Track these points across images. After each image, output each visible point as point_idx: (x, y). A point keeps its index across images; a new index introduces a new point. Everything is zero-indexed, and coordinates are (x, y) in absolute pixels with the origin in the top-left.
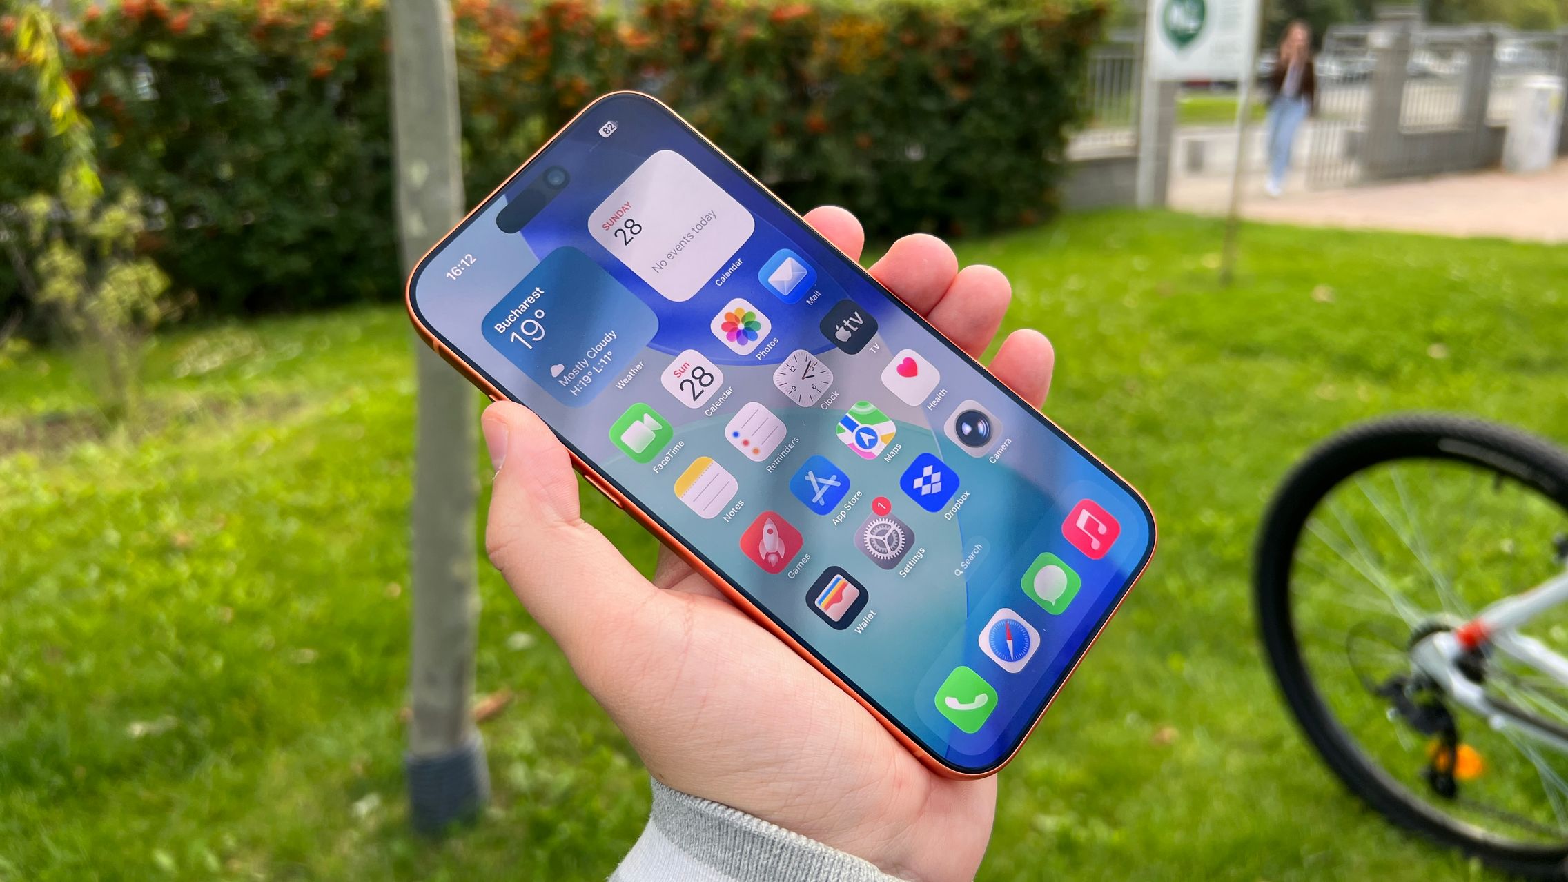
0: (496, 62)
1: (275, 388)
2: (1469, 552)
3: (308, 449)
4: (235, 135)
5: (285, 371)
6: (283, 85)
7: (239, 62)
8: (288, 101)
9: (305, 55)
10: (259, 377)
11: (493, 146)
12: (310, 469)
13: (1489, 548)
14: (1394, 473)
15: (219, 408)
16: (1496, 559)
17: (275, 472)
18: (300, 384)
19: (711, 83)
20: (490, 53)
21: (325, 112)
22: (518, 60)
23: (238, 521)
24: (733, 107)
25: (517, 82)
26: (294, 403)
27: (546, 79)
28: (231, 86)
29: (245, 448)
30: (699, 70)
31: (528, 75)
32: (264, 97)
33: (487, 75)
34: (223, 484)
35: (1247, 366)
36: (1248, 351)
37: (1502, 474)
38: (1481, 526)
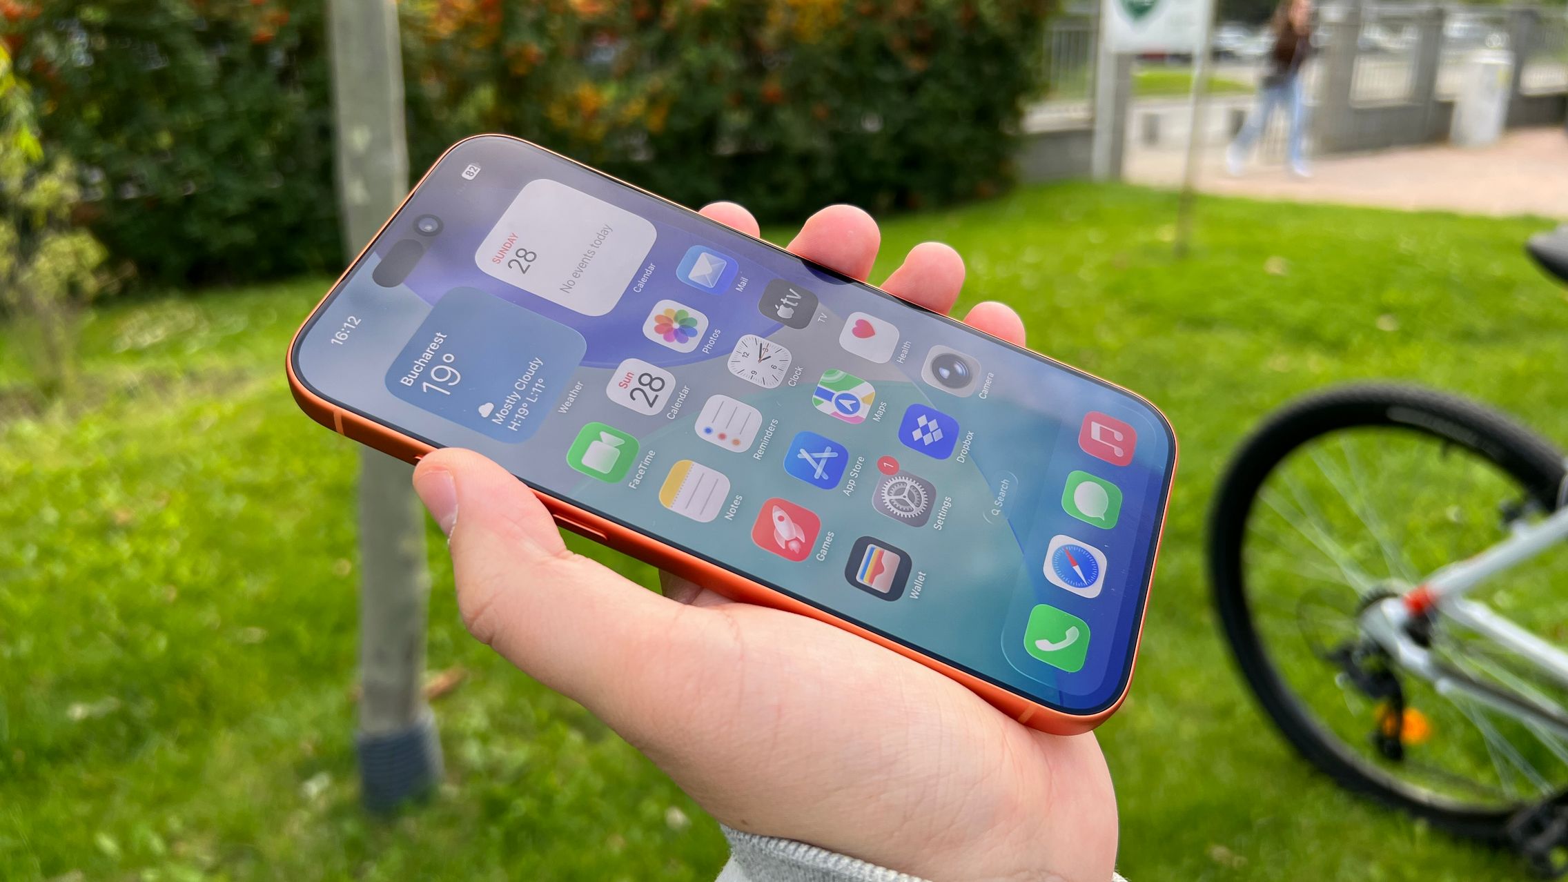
0: (445, 29)
1: (220, 363)
2: (1416, 519)
3: (255, 424)
4: (172, 103)
5: (230, 344)
6: (224, 50)
7: (176, 26)
8: (228, 67)
9: (245, 19)
10: (201, 351)
11: (442, 115)
12: (256, 446)
13: (1434, 515)
14: (1345, 443)
15: (161, 383)
16: (1442, 527)
17: (221, 448)
18: (245, 358)
19: (665, 52)
20: (438, 20)
21: (267, 79)
22: (467, 27)
23: (182, 498)
24: (688, 76)
25: (467, 49)
26: (239, 377)
27: (496, 47)
28: (169, 51)
29: (189, 424)
30: (652, 38)
31: (478, 43)
32: (204, 63)
33: (434, 42)
34: (165, 461)
35: (1201, 338)
36: (1202, 323)
37: (1449, 442)
38: (1426, 495)
